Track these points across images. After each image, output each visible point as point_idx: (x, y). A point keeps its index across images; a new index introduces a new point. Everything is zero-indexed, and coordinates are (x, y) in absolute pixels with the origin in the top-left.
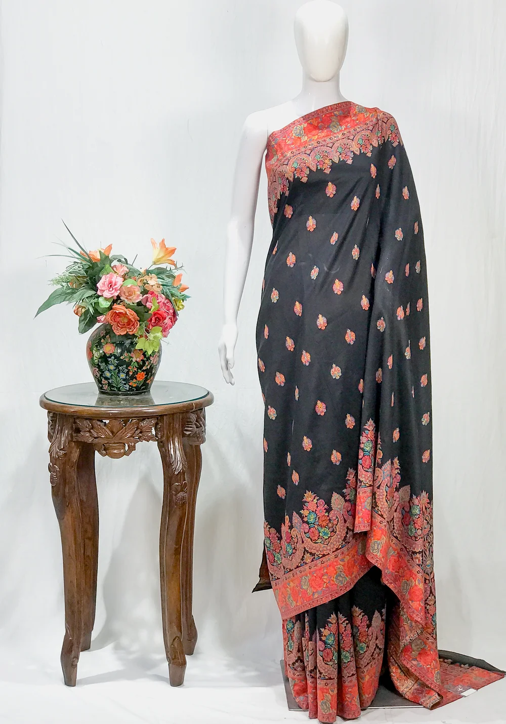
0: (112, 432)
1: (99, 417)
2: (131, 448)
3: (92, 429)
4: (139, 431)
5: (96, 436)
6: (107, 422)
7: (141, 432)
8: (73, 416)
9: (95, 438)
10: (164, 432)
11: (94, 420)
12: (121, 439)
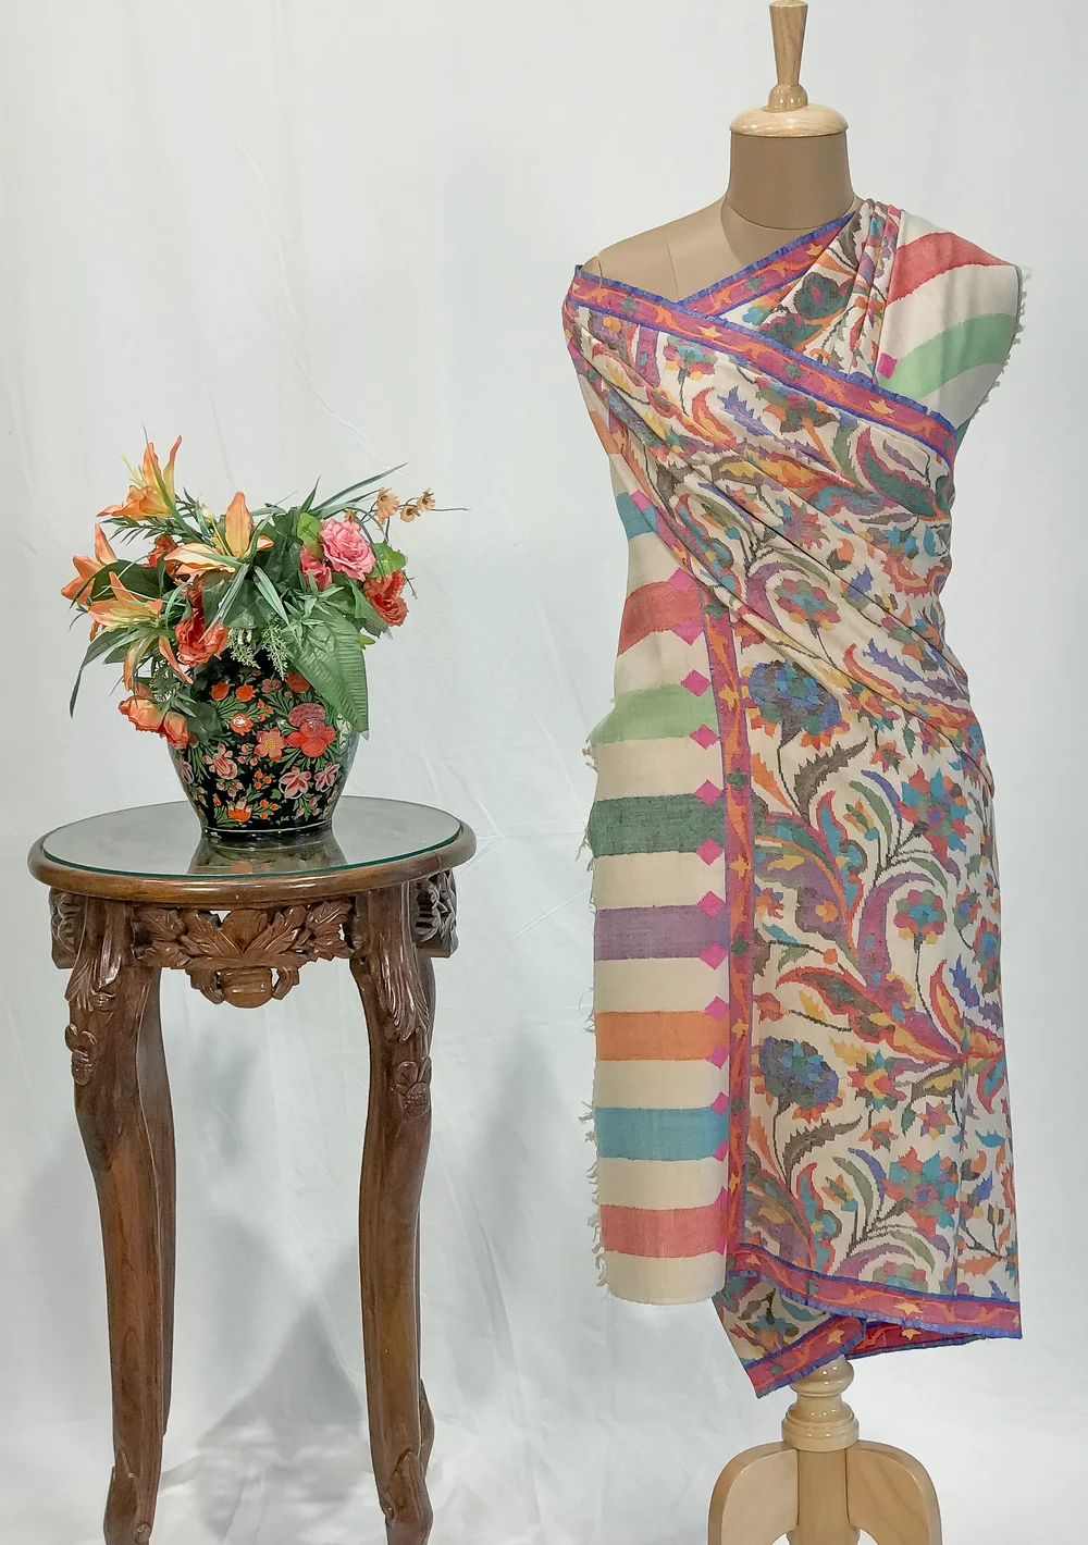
0: (239, 942)
1: (204, 905)
2: (290, 980)
3: (186, 932)
4: (307, 934)
5: (194, 950)
6: (223, 915)
7: (312, 937)
8: (127, 903)
9: (193, 957)
10: (368, 932)
11: (188, 910)
12: (261, 956)
